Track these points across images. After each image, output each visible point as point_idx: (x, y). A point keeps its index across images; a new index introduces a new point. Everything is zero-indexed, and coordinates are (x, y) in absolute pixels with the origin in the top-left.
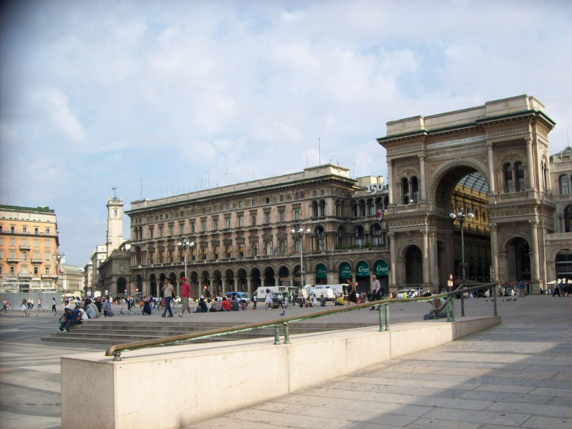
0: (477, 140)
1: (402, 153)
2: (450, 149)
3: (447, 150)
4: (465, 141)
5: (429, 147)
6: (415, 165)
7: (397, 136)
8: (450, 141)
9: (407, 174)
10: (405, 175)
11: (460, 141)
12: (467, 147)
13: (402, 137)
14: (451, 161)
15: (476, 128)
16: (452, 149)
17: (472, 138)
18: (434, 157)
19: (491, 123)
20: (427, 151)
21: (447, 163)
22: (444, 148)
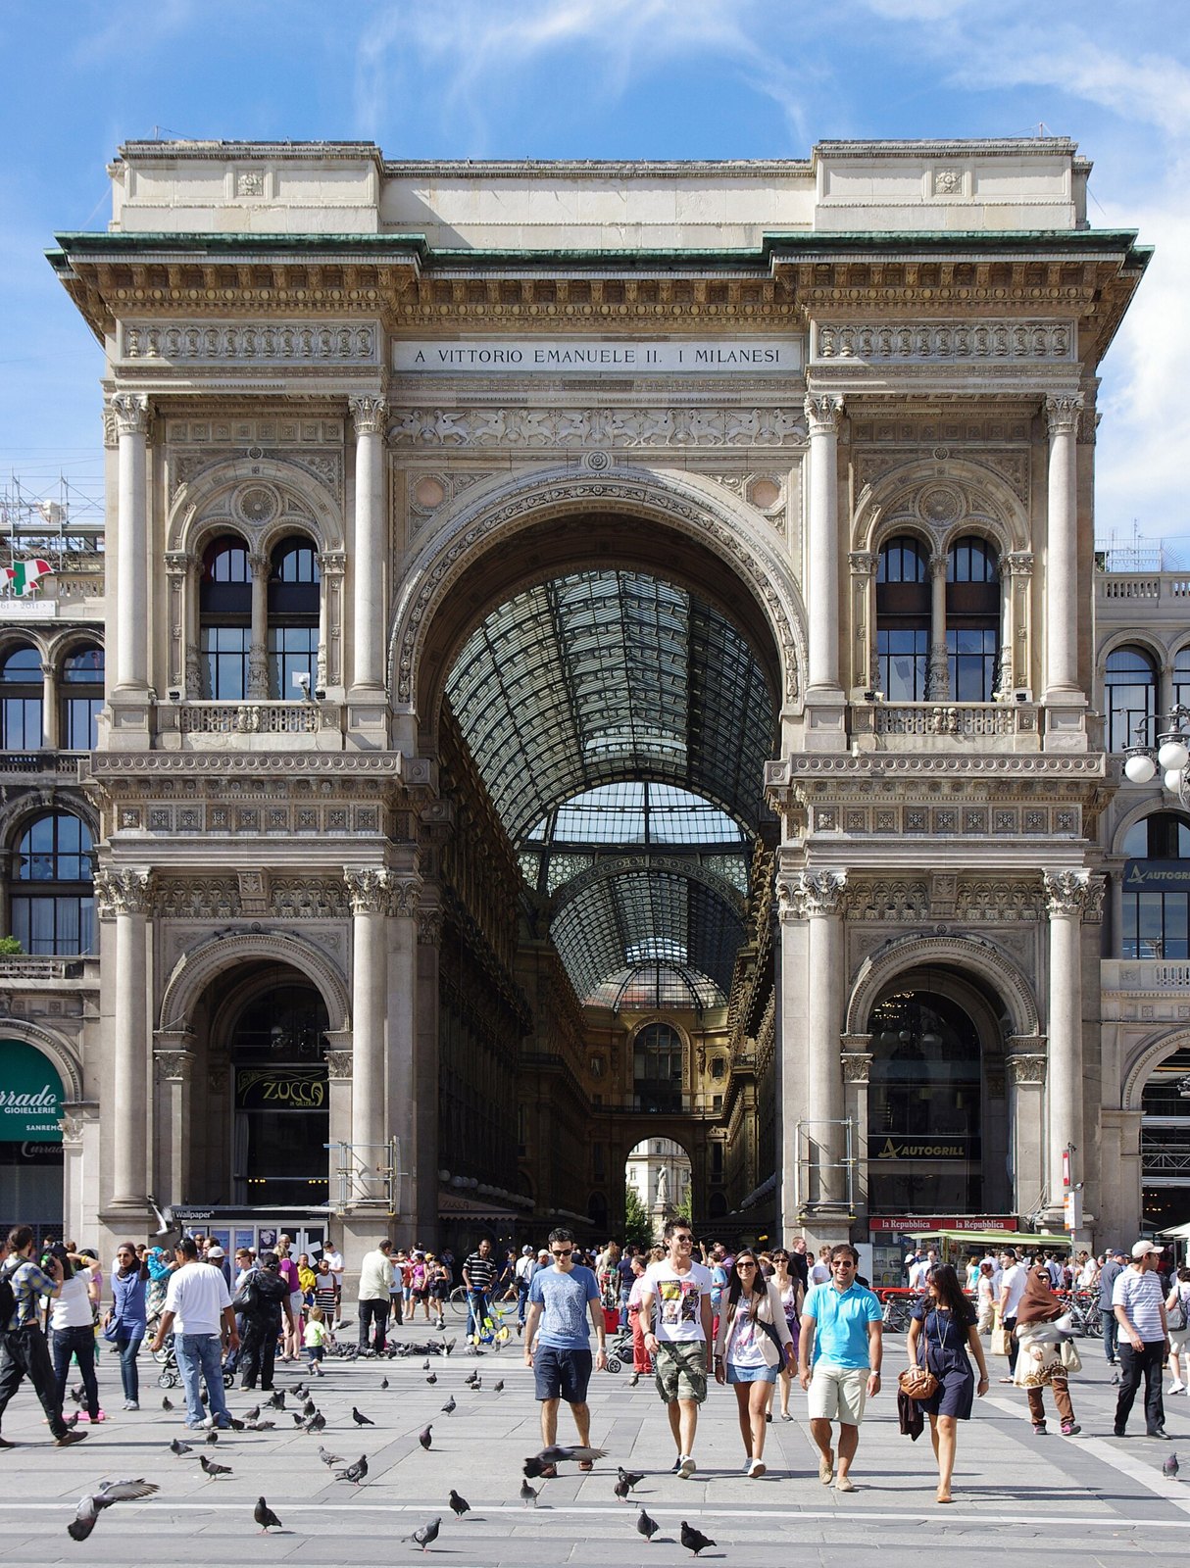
0: (732, 366)
1: (230, 363)
2: (552, 394)
3: (534, 397)
4: (653, 357)
5: (406, 355)
6: (305, 460)
7: (215, 245)
8: (553, 346)
9: (247, 509)
10: (230, 512)
11: (620, 356)
12: (665, 395)
13: (256, 261)
14: (556, 471)
15: (752, 291)
16: (564, 394)
17: (703, 346)
18: (445, 428)
19: (861, 274)
20: (396, 379)
21: (525, 473)
22: (510, 380)
